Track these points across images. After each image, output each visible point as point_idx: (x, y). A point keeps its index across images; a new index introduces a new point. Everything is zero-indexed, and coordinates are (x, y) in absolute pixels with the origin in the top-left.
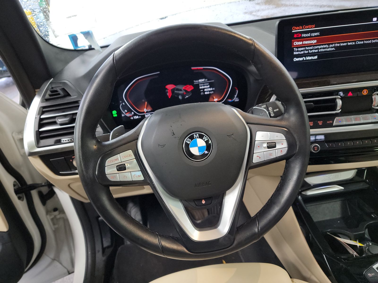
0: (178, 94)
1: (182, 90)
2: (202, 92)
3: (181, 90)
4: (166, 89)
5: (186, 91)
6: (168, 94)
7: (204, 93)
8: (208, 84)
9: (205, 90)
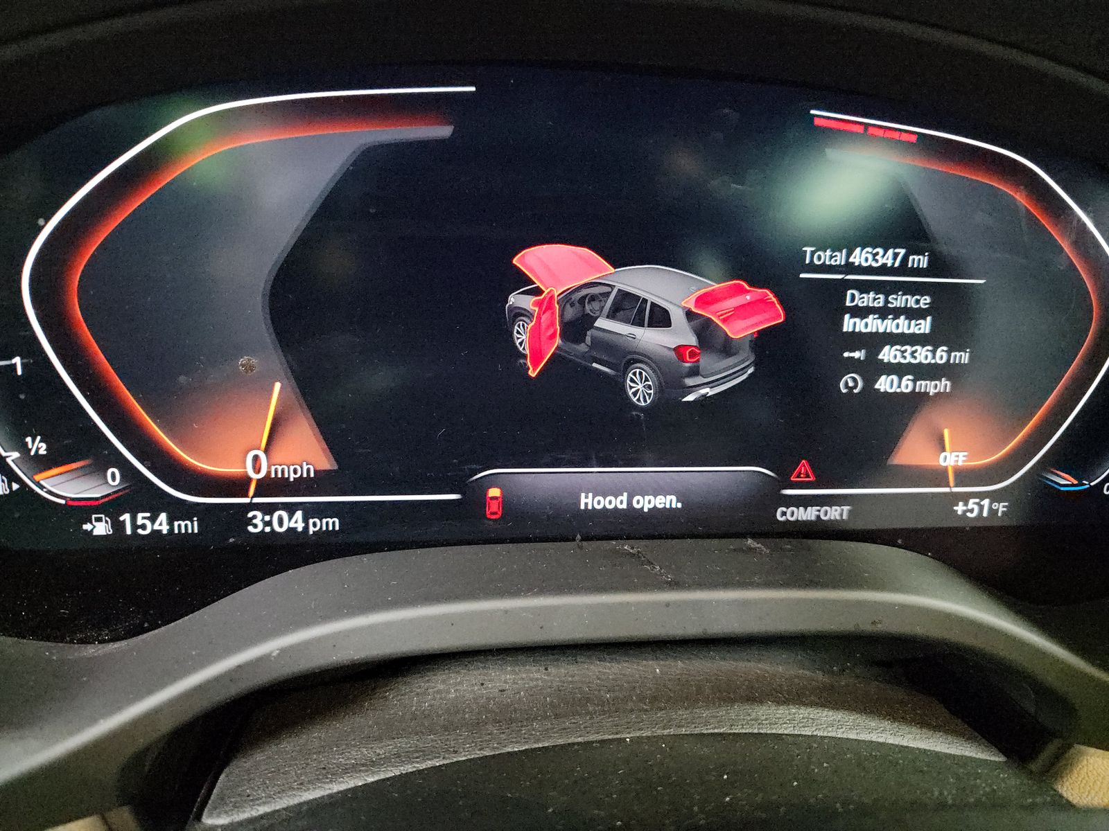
0: (627, 358)
1: (677, 316)
2: (854, 365)
3: (660, 318)
4: (521, 281)
5: (704, 330)
6: (522, 337)
7: (870, 381)
8: (925, 301)
9: (888, 354)
